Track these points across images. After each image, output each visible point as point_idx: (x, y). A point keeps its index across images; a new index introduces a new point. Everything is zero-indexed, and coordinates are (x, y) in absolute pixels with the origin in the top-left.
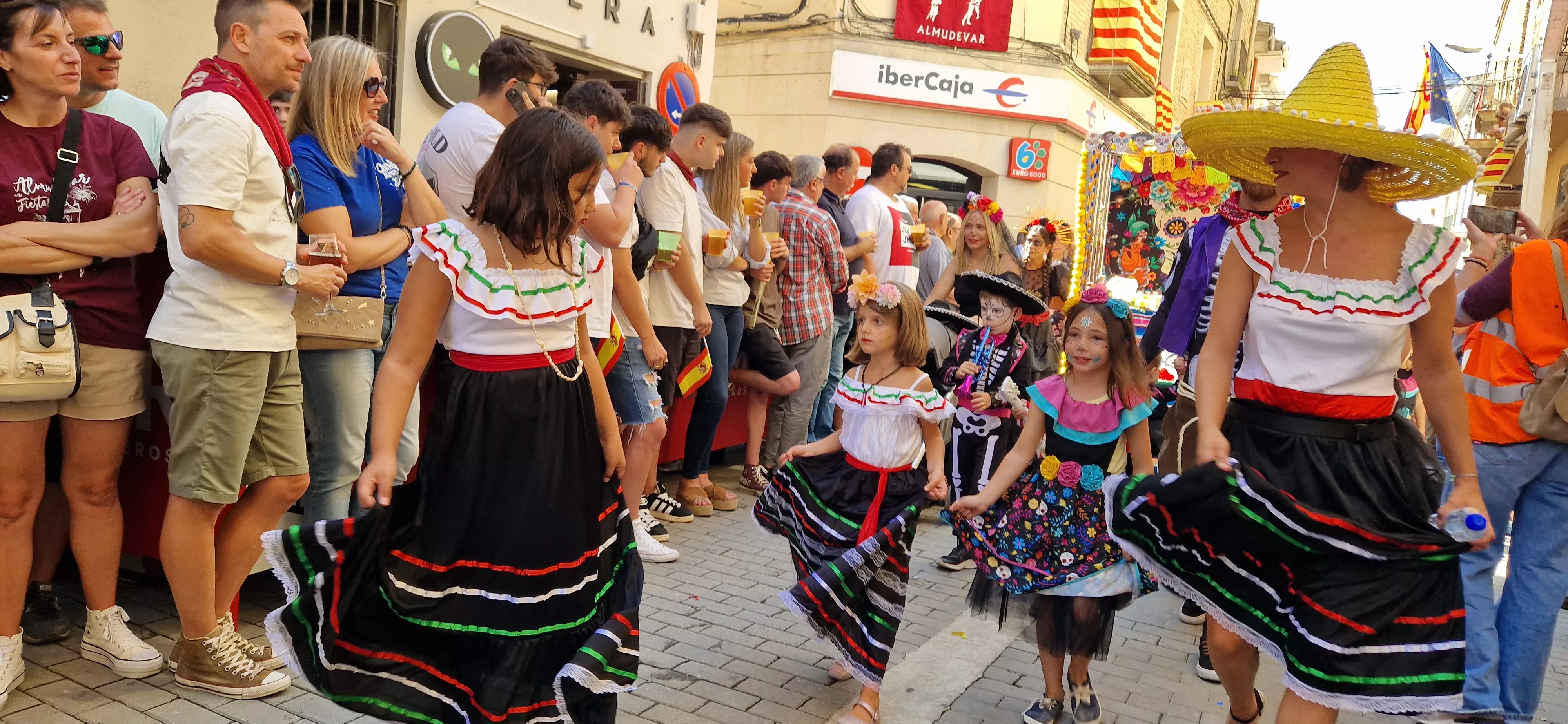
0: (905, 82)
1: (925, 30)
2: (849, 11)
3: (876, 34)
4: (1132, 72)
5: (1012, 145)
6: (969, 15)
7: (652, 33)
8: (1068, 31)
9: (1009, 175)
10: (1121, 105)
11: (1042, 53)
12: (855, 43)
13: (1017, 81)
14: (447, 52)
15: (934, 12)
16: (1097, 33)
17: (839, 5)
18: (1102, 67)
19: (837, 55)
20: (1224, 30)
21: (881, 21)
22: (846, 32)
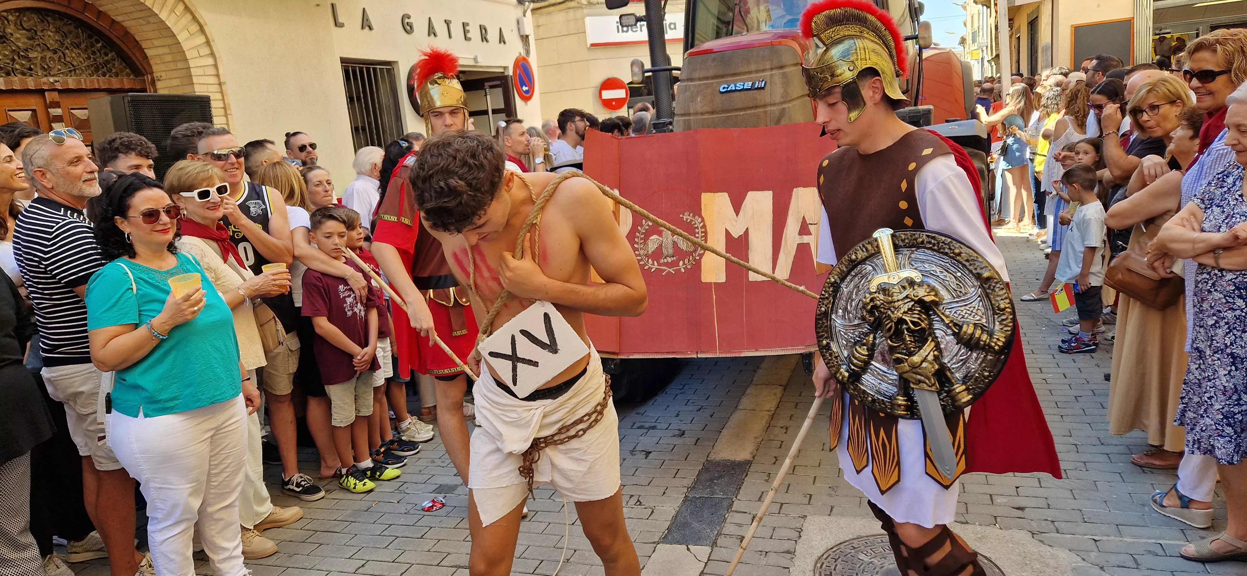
0: (634, 30)
7: (504, 43)
12: (597, 10)
22: (590, 3)
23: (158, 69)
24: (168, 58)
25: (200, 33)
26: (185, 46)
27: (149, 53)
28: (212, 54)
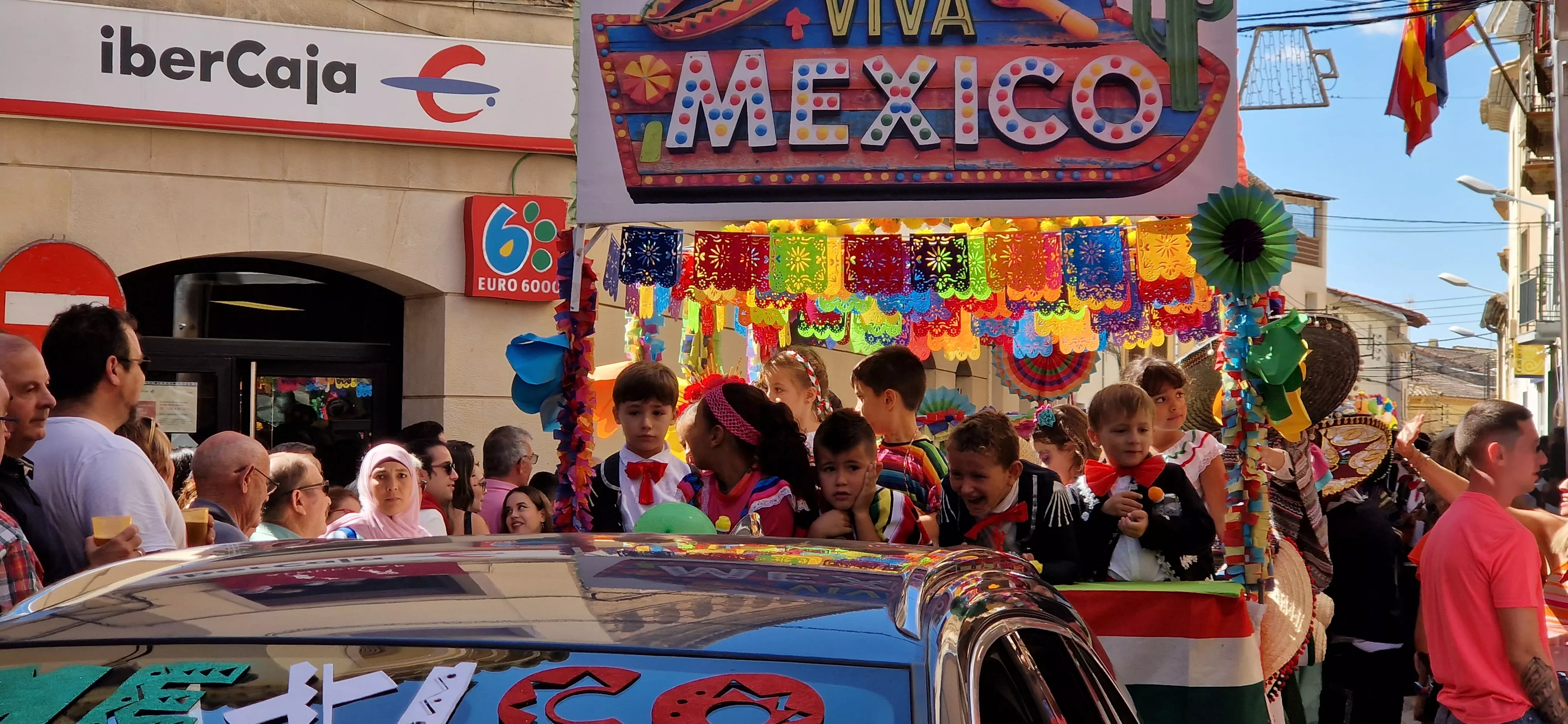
0: (176, 69)
5: (471, 215)
9: (469, 291)
13: (467, 55)
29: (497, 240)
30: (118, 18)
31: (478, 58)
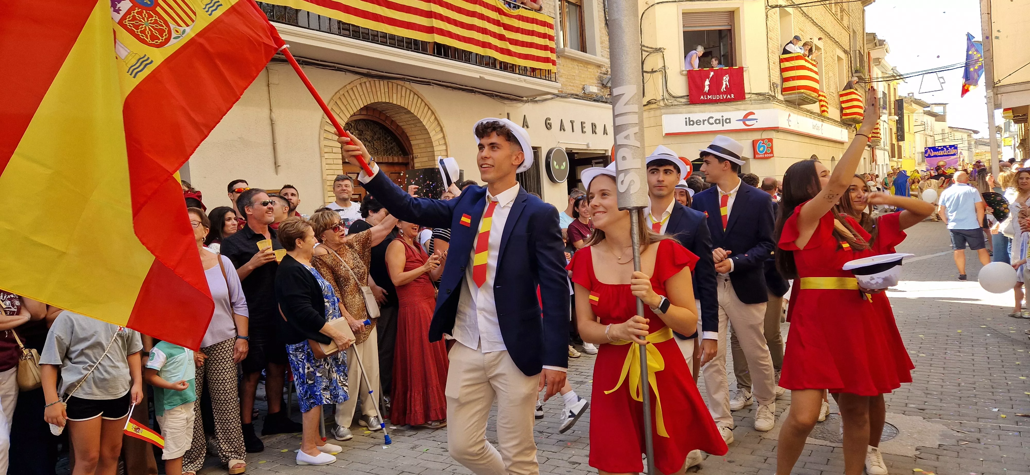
0: (698, 123)
1: (704, 98)
2: (666, 95)
3: (680, 103)
4: (806, 96)
5: (754, 143)
6: (724, 86)
7: (607, 134)
8: (771, 84)
9: (755, 157)
10: (802, 109)
11: (761, 97)
12: (671, 110)
13: (752, 113)
14: (555, 163)
15: (707, 89)
16: (785, 80)
17: (661, 94)
18: (790, 96)
19: (663, 116)
20: (847, 48)
21: (681, 97)
22: (666, 106)
23: (416, 151)
24: (423, 146)
25: (441, 132)
26: (433, 139)
27: (412, 143)
28: (445, 144)
29: (760, 147)
30: (687, 116)
31: (753, 114)
